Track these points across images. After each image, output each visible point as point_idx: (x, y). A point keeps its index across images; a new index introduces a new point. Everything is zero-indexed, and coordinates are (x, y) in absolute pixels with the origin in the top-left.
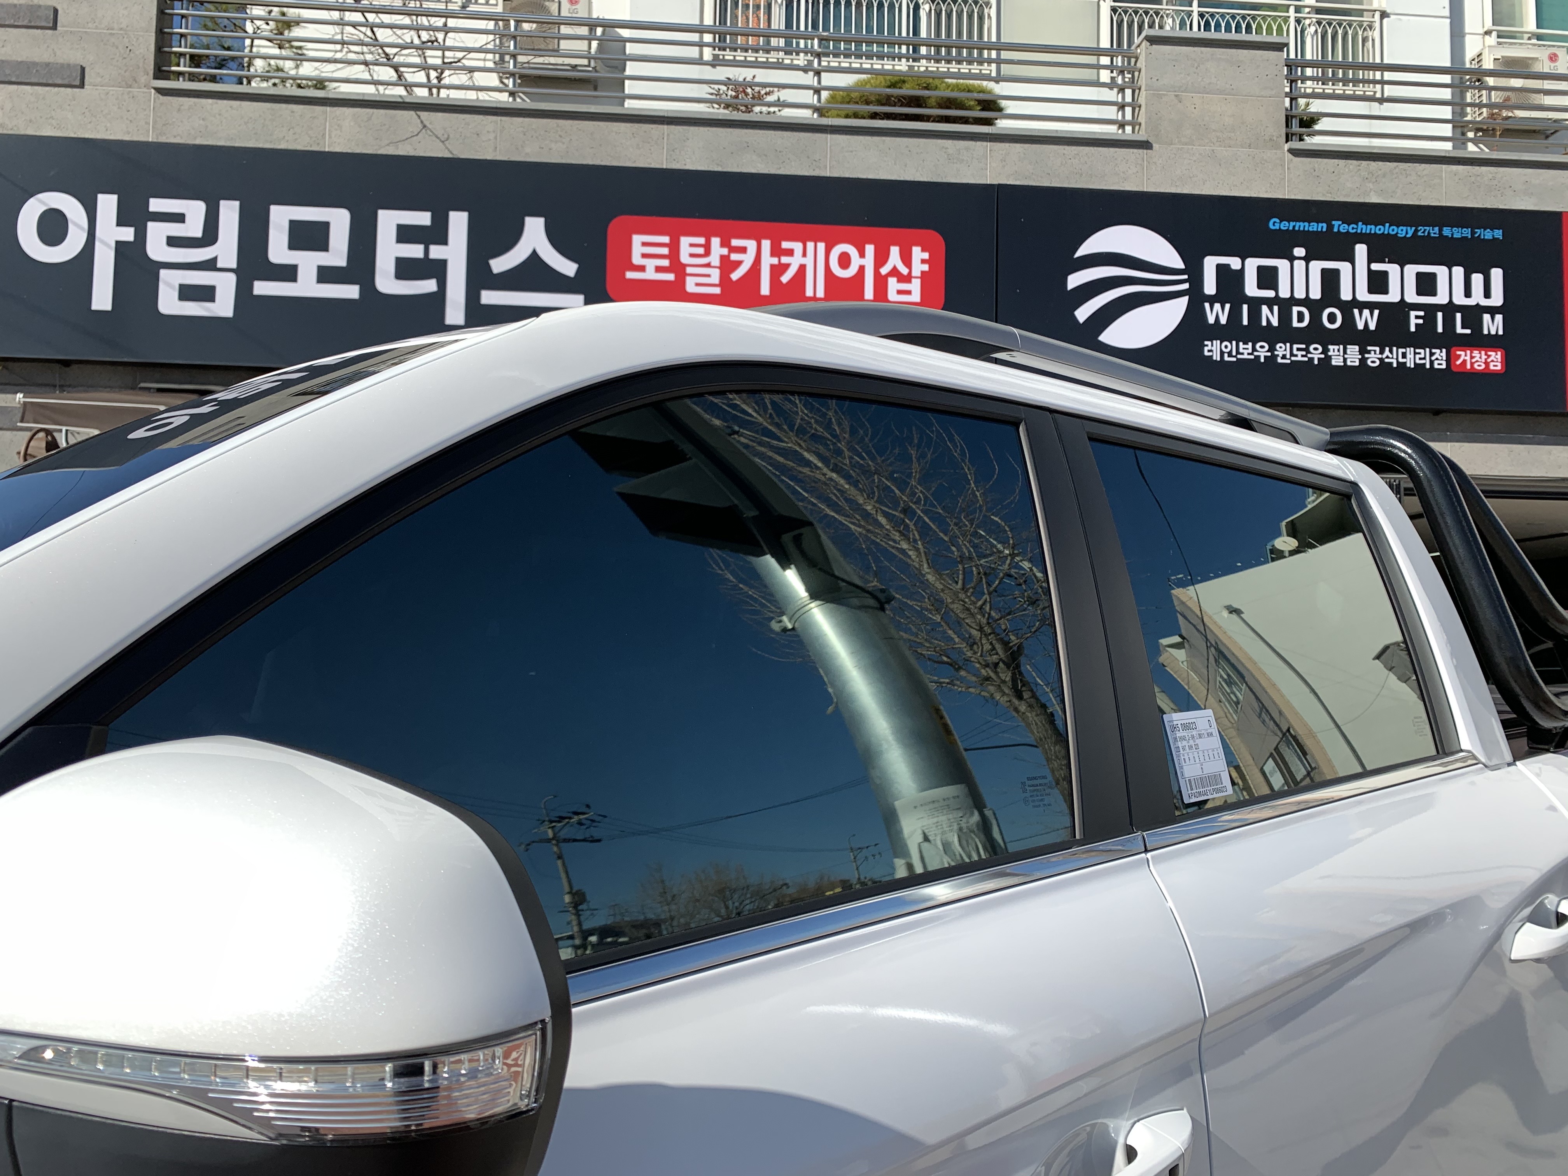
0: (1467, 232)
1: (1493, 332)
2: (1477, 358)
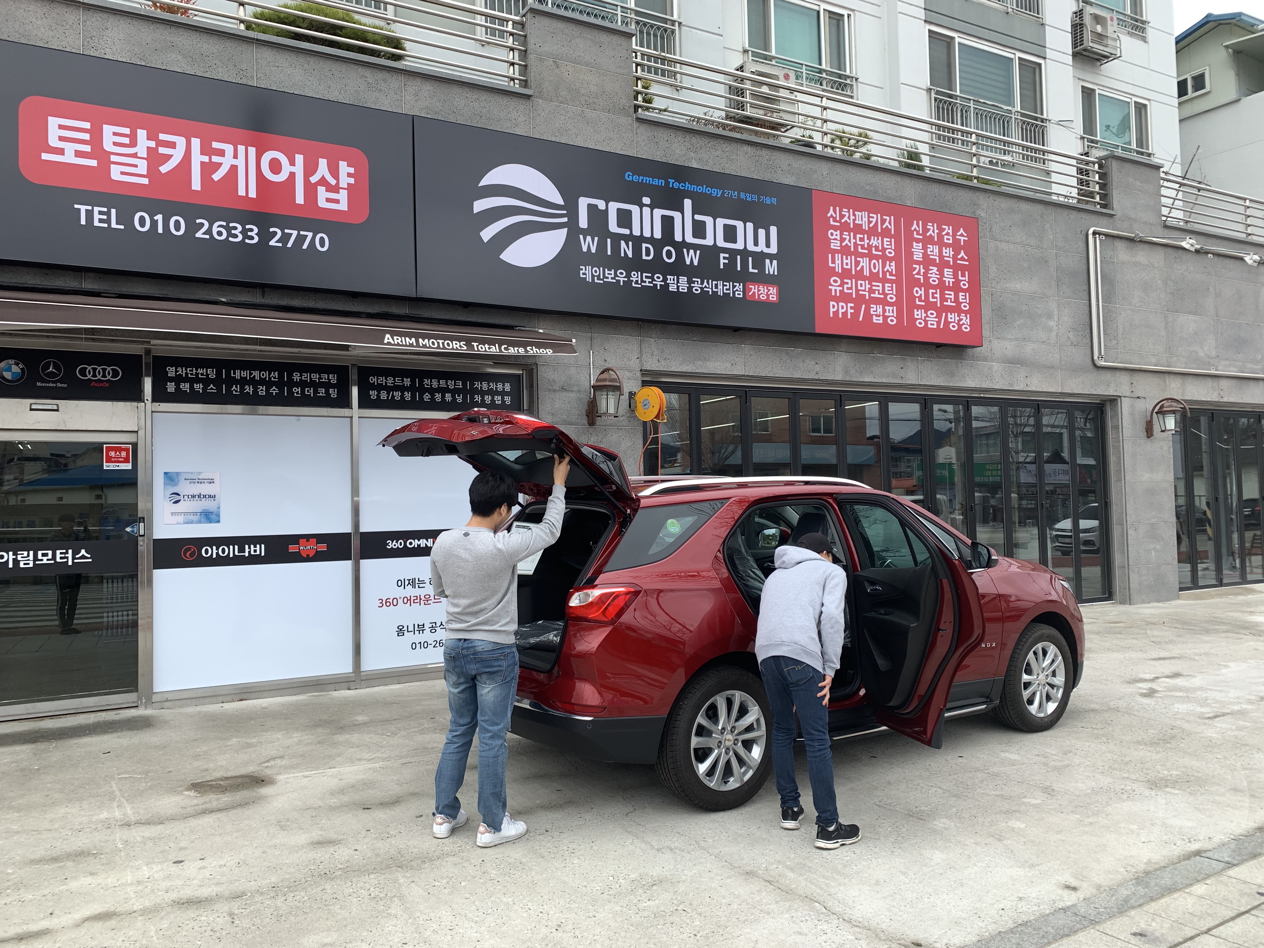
0: (755, 198)
1: (771, 273)
2: (762, 291)
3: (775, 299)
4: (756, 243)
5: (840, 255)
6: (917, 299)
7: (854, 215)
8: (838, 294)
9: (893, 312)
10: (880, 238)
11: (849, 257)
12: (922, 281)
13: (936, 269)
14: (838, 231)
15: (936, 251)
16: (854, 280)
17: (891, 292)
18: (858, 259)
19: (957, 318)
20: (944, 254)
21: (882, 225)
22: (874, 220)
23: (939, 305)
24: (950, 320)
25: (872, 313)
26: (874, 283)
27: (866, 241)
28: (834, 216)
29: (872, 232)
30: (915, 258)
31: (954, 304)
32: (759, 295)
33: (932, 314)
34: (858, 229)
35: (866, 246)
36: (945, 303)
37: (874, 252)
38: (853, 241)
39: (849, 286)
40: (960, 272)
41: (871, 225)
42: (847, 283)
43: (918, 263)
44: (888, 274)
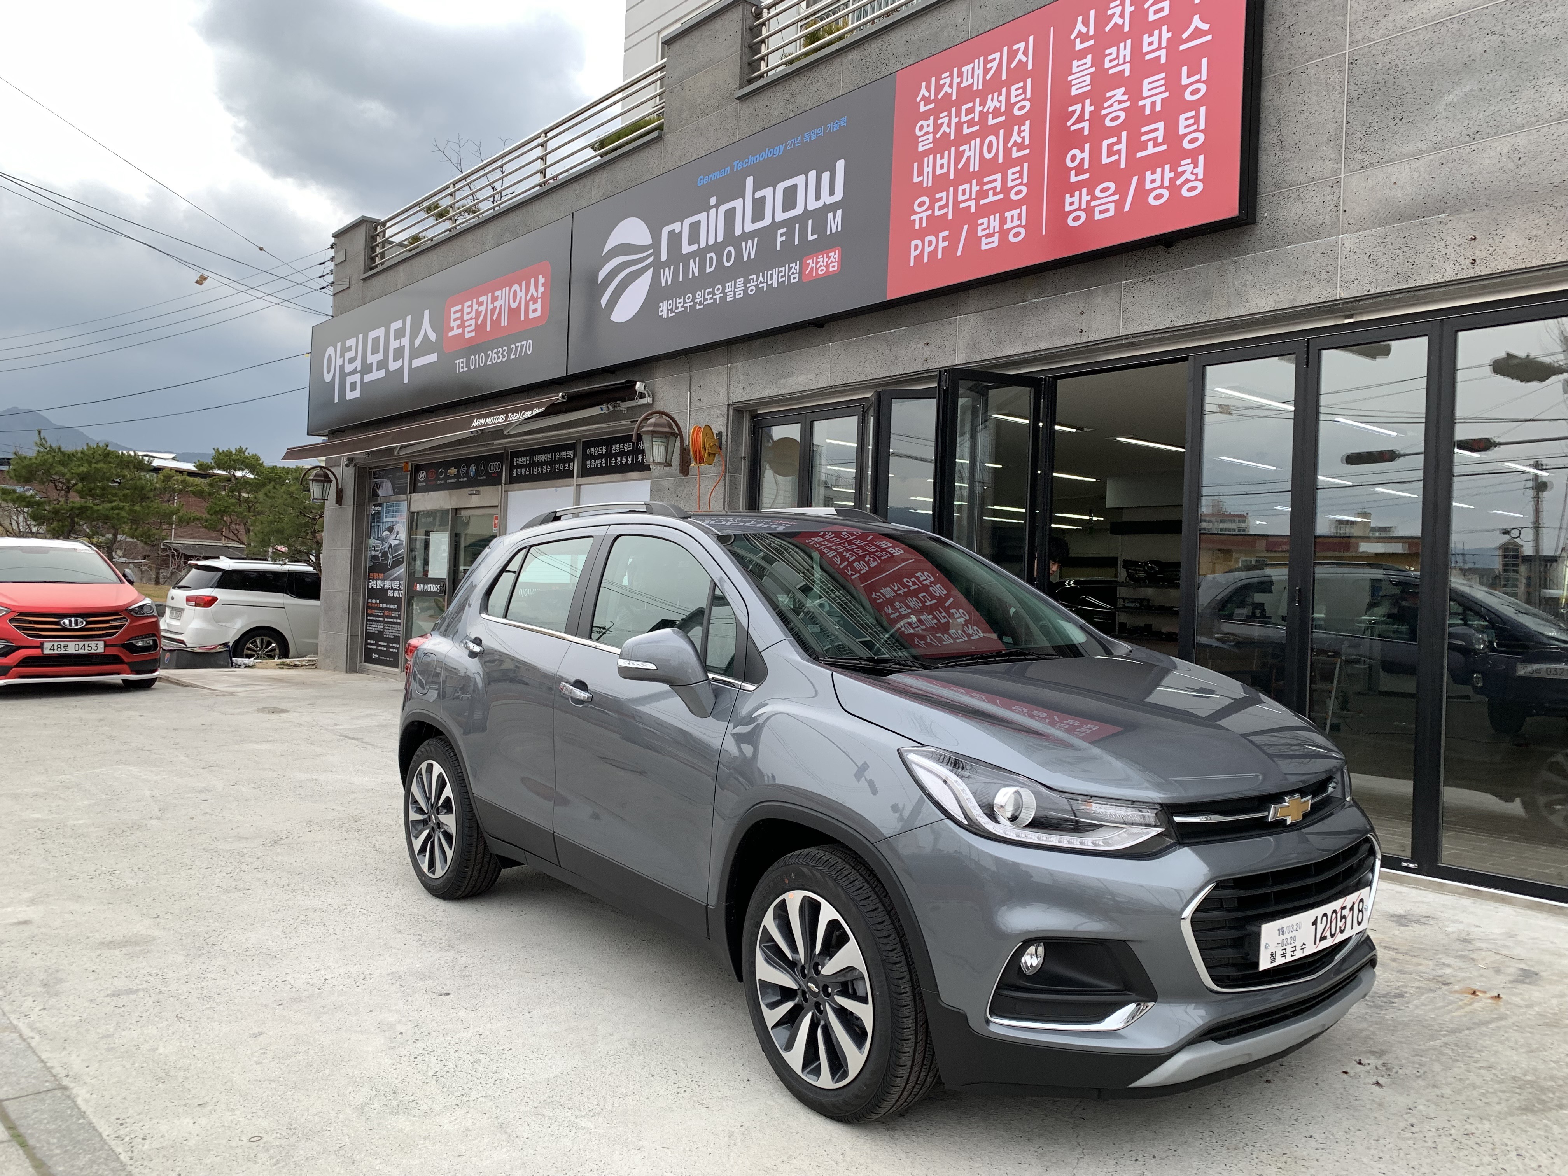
1: (834, 231)
2: (821, 263)
3: (836, 268)
4: (818, 198)
5: (931, 157)
6: (1073, 173)
7: (960, 75)
8: (924, 225)
9: (1020, 218)
10: (1004, 90)
11: (946, 153)
12: (1086, 132)
13: (1123, 90)
14: (931, 121)
15: (1125, 50)
16: (951, 189)
17: (1019, 181)
18: (961, 148)
19: (1169, 175)
20: (1146, 49)
21: (1009, 62)
22: (995, 64)
23: (1123, 165)
24: (1148, 186)
25: (980, 233)
26: (986, 180)
27: (978, 108)
28: (927, 94)
29: (993, 85)
30: (1074, 92)
31: (1164, 147)
32: (817, 269)
33: (1103, 191)
34: (967, 94)
35: (977, 119)
36: (1139, 155)
37: (991, 122)
38: (954, 120)
39: (943, 202)
40: (1185, 70)
41: (988, 77)
42: (940, 199)
43: (1080, 99)
44: (1014, 149)
